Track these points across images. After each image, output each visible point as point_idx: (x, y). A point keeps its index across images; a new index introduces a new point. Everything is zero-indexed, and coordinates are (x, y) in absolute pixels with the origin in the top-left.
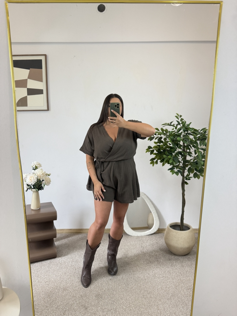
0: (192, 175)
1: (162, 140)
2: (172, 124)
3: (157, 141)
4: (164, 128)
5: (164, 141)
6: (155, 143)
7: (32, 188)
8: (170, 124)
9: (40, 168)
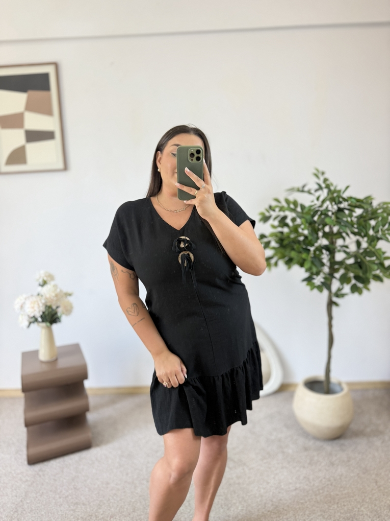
0: (347, 288)
1: (288, 221)
2: (306, 189)
3: (276, 223)
4: (291, 198)
5: (291, 224)
6: (274, 227)
7: (40, 322)
8: (301, 189)
9: (53, 283)
